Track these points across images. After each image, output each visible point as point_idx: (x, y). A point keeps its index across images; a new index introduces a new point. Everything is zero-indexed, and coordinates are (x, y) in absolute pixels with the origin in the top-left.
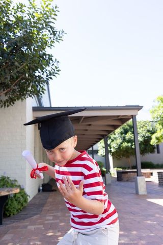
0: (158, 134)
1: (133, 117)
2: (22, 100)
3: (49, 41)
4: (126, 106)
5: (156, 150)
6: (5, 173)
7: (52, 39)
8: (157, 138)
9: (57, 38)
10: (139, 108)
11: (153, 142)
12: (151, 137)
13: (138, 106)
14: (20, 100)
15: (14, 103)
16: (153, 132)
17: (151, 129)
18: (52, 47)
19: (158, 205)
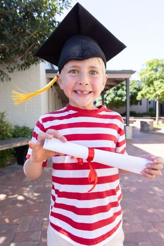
0: (143, 92)
1: (127, 80)
2: (36, 64)
3: (59, 7)
4: (122, 71)
5: (139, 103)
7: (61, 5)
8: (142, 95)
9: (66, 5)
11: (139, 97)
12: (137, 93)
13: (132, 71)
14: (35, 64)
15: (29, 67)
16: (139, 90)
17: (137, 87)
18: (61, 14)
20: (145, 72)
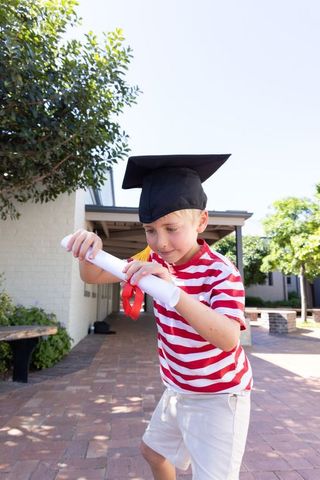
0: (272, 257)
1: (237, 229)
2: (70, 192)
3: (116, 103)
4: (228, 212)
5: (267, 280)
6: (37, 303)
7: (120, 99)
8: (270, 263)
9: (127, 99)
10: (246, 215)
11: (264, 268)
12: (261, 260)
13: (246, 213)
14: (67, 193)
15: (56, 197)
16: (264, 254)
17: (262, 249)
18: (120, 113)
19: (269, 363)
20: (273, 219)
